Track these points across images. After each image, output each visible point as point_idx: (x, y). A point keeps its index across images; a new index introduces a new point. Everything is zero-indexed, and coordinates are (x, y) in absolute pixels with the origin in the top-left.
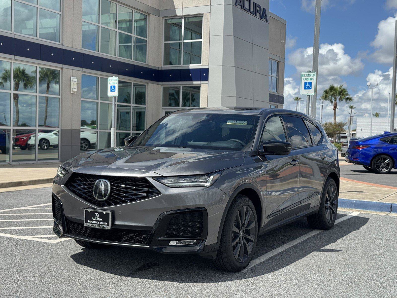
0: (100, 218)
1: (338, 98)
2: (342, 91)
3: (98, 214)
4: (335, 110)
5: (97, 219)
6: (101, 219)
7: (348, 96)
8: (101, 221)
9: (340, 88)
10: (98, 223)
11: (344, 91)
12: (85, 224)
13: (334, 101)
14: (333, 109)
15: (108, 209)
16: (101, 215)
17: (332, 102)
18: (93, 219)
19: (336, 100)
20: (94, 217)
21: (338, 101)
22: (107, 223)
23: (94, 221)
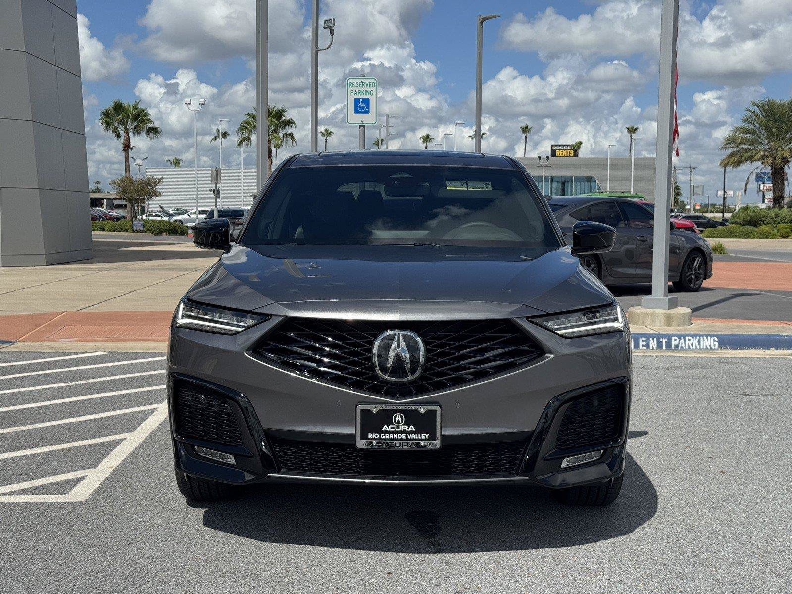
0: (408, 424)
1: (131, 126)
2: (139, 115)
3: (402, 417)
4: (128, 153)
5: (398, 427)
6: (412, 426)
7: (150, 125)
8: (411, 432)
9: (135, 108)
10: (404, 436)
11: (143, 114)
12: (361, 444)
13: (122, 133)
14: (123, 151)
15: (430, 401)
16: (411, 417)
17: (119, 136)
18: (385, 428)
19: (127, 132)
20: (389, 423)
21: (131, 134)
22: (427, 436)
23: (389, 432)
